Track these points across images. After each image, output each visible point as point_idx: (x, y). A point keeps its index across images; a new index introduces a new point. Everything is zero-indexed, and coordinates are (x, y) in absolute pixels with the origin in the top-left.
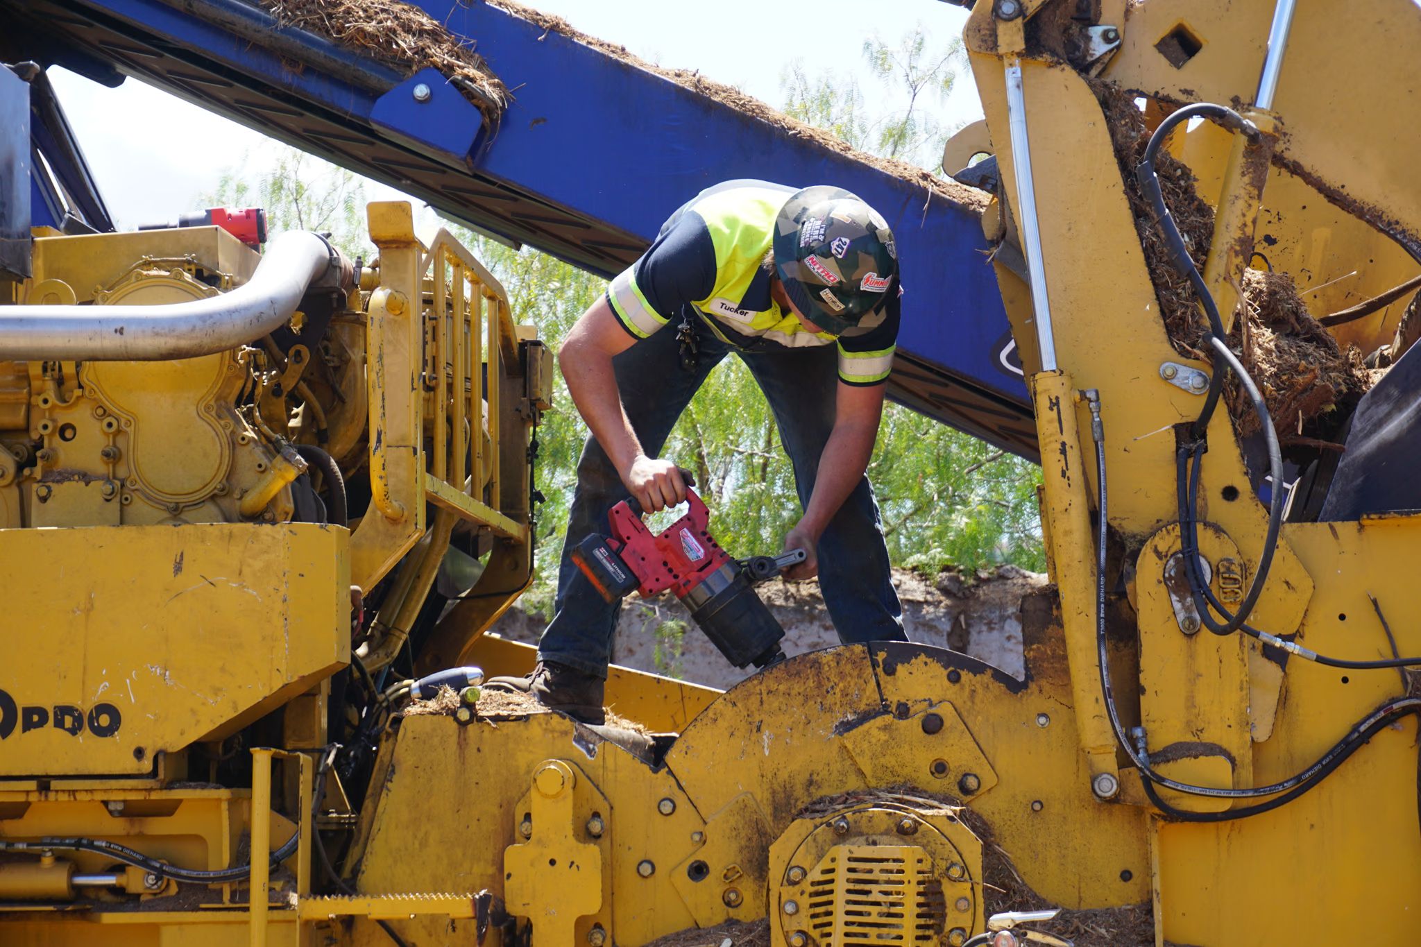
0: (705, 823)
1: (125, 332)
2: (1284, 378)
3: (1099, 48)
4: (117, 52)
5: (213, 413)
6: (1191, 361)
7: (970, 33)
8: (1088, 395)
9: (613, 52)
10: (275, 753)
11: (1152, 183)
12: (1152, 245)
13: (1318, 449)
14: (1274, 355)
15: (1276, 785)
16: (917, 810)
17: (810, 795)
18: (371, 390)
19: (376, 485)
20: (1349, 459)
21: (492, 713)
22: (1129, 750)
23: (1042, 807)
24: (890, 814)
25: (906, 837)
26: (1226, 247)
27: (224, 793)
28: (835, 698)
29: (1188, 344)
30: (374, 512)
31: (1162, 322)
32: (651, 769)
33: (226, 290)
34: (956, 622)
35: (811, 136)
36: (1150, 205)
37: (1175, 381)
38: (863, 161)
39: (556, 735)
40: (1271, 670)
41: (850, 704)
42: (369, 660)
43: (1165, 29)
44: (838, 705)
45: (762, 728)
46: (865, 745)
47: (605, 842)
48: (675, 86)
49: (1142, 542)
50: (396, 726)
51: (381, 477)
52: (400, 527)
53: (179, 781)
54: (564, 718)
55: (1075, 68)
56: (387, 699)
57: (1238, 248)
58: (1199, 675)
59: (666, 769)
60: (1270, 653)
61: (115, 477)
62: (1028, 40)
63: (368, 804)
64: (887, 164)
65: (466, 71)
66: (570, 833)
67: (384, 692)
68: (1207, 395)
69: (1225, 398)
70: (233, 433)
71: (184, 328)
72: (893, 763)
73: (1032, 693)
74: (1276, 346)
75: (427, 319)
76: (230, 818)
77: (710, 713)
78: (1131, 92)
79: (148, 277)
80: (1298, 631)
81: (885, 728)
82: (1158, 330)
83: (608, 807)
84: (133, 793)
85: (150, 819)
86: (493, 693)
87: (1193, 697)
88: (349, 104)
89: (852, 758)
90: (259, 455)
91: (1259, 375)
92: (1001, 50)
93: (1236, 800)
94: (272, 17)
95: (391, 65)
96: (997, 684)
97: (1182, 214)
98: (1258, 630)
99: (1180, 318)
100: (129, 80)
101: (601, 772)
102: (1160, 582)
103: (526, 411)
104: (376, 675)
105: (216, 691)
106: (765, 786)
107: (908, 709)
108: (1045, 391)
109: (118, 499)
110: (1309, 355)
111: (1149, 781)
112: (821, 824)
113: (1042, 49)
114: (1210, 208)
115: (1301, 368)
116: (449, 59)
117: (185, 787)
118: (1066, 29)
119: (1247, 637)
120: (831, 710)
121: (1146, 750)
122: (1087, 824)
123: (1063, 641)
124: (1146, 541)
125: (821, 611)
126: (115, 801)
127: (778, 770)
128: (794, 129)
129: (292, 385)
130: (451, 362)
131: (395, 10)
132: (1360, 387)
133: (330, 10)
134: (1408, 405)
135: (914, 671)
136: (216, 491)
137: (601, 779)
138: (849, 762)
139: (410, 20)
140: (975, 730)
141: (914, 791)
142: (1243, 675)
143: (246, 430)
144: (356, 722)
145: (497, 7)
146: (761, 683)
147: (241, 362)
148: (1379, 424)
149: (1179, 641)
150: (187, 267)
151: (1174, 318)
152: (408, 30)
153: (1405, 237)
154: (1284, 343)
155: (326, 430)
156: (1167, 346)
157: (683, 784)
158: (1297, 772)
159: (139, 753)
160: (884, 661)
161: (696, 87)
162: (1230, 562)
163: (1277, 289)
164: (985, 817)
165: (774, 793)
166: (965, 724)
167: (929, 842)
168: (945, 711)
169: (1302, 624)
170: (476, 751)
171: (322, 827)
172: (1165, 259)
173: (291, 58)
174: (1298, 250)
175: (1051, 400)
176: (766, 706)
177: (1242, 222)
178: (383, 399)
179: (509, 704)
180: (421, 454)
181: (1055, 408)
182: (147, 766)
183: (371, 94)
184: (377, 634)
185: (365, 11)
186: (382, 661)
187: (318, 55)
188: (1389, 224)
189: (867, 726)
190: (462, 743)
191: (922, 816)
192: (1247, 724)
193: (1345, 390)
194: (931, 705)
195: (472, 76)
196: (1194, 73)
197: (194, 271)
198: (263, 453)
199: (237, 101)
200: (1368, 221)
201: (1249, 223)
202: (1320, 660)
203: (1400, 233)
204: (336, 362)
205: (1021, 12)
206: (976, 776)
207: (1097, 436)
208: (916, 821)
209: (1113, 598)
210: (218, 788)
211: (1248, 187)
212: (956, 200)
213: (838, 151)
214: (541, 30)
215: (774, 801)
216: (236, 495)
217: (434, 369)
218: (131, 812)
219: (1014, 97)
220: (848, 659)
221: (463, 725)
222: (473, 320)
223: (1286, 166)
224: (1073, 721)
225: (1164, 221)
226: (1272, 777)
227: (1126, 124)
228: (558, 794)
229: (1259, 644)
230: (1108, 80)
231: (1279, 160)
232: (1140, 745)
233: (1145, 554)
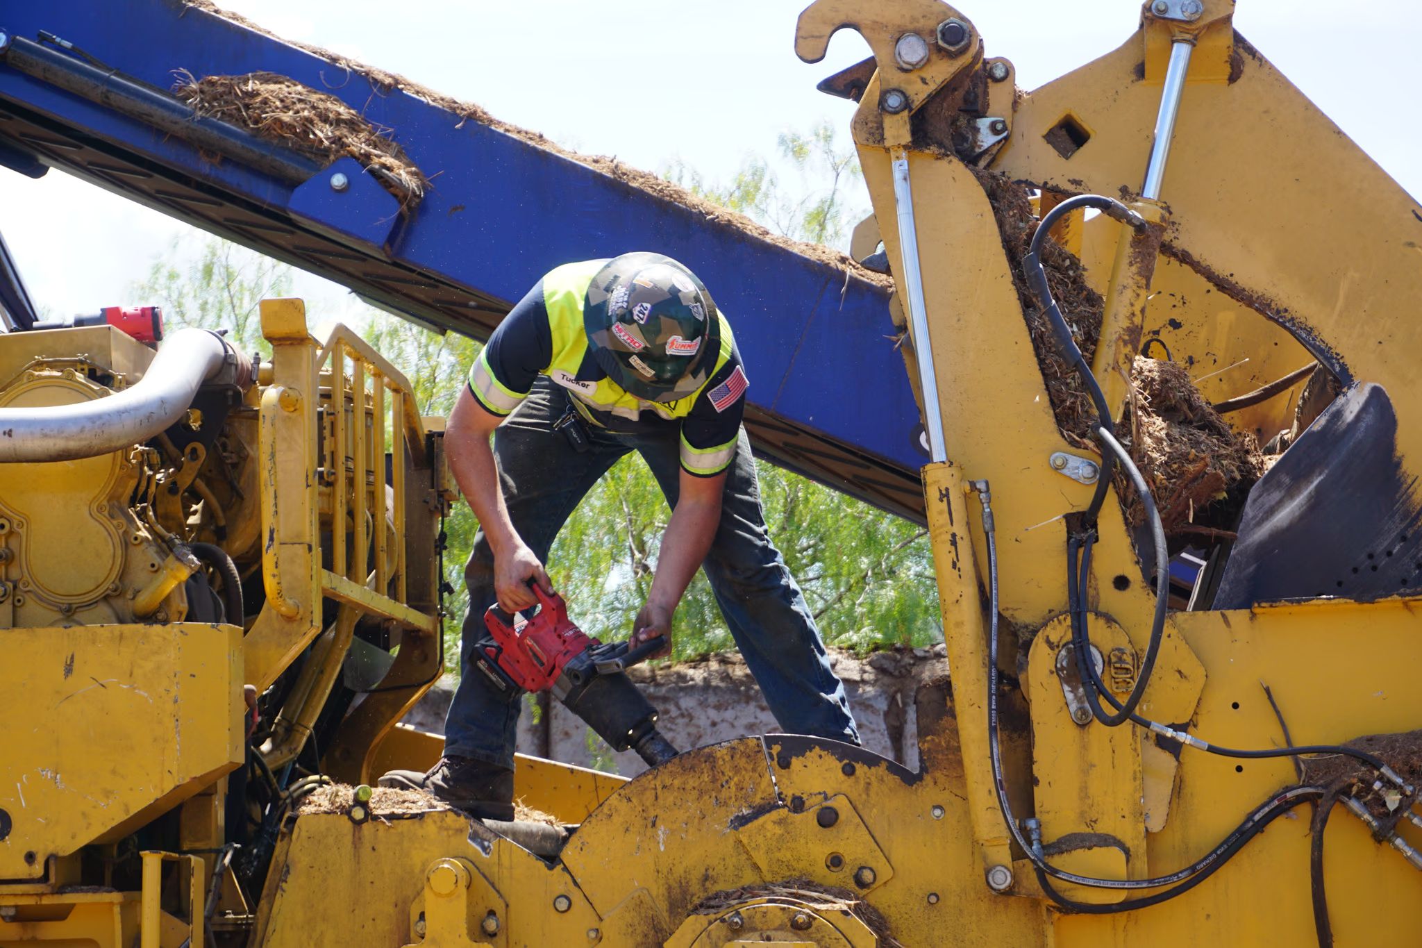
0: (601, 919)
1: (13, 434)
2: (1175, 466)
3: (987, 139)
4: (39, 145)
5: (106, 513)
6: (1081, 451)
7: (858, 126)
8: (978, 486)
9: (531, 139)
10: (165, 856)
11: (1038, 274)
12: (1042, 335)
13: (1210, 536)
14: (1165, 444)
15: (1170, 876)
16: (811, 905)
17: (706, 890)
18: (263, 488)
19: (269, 584)
20: (1241, 547)
21: (387, 812)
22: (1022, 842)
23: (938, 899)
24: (784, 909)
25: (800, 932)
26: (1115, 337)
27: (116, 897)
28: (730, 792)
29: (1078, 435)
30: (269, 610)
31: (1052, 412)
32: (546, 865)
33: (119, 389)
34: (893, 700)
35: (729, 221)
36: (1036, 296)
37: (1065, 471)
38: (781, 245)
39: (451, 832)
40: (1165, 760)
41: (745, 798)
42: (272, 757)
43: (1053, 120)
44: (733, 799)
45: (658, 822)
46: (760, 840)
47: (501, 940)
48: (593, 172)
49: (1035, 632)
50: (289, 826)
51: (274, 576)
52: (295, 625)
53: (70, 885)
54: (459, 815)
55: (962, 160)
56: (290, 795)
57: (1127, 338)
58: (1093, 766)
59: (562, 866)
60: (1163, 742)
61: (7, 579)
62: (914, 133)
63: (263, 903)
64: (805, 248)
65: (383, 160)
66: (464, 931)
67: (288, 789)
68: (1096, 485)
69: (1115, 487)
70: (125, 532)
71: (74, 429)
72: (788, 855)
73: (927, 785)
74: (1167, 435)
75: (325, 415)
76: (123, 922)
77: (605, 809)
78: (1019, 182)
79: (40, 377)
80: (1191, 720)
81: (780, 822)
82: (1047, 420)
83: (503, 905)
84: (25, 898)
85: (44, 923)
86: (389, 790)
87: (1086, 788)
88: (267, 194)
89: (747, 853)
90: (152, 555)
91: (1148, 464)
92: (888, 143)
93: (1131, 891)
94: (189, 109)
95: (308, 155)
96: (892, 776)
97: (1071, 304)
98: (1148, 720)
99: (1069, 408)
100: (52, 171)
101: (496, 869)
102: (1052, 672)
103: (434, 502)
104: (279, 772)
105: (107, 794)
106: (662, 882)
107: (803, 803)
108: (935, 482)
109: (10, 600)
110: (1201, 443)
111: (1044, 873)
112: (716, 920)
113: (929, 141)
114: (1100, 297)
115: (1191, 457)
116: (367, 148)
117: (77, 891)
118: (954, 121)
119: (1139, 728)
120: (726, 804)
121: (1040, 842)
122: (983, 917)
123: (955, 732)
124: (1037, 631)
125: (757, 692)
126: (6, 906)
127: (674, 865)
128: (712, 213)
129: (189, 482)
130: (351, 455)
131: (313, 100)
132: (1255, 474)
133: (247, 101)
134: (1299, 491)
135: (809, 764)
136: (109, 592)
137: (496, 875)
138: (744, 857)
139: (327, 109)
140: (870, 822)
141: (809, 885)
142: (1136, 765)
143: (139, 529)
144: (259, 819)
145: (415, 96)
146: (655, 778)
147: (134, 461)
148: (1272, 511)
149: (1072, 732)
150: (79, 367)
151: (1064, 409)
152: (325, 120)
153: (1294, 325)
154: (1175, 432)
155: (224, 526)
156: (1058, 436)
157: (579, 881)
158: (1193, 862)
159: (30, 858)
160: (778, 754)
161: (614, 173)
162: (1122, 651)
163: (1168, 377)
164: (881, 911)
165: (669, 889)
166: (860, 817)
167: (823, 937)
168: (840, 804)
169: (1196, 713)
170: (370, 849)
171: (218, 929)
172: (1053, 349)
173: (208, 149)
174: (1203, 334)
175: (940, 491)
176: (661, 801)
177: (1130, 309)
178: (276, 497)
179: (404, 802)
180: (318, 551)
181: (945, 499)
182: (38, 870)
183: (291, 184)
184: (281, 730)
185: (282, 101)
186: (286, 757)
187: (234, 145)
188: (1278, 312)
189: (761, 820)
190: (357, 842)
191: (816, 911)
192: (1141, 814)
193: (1239, 477)
194: (826, 798)
195: (389, 165)
196: (1082, 163)
197: (86, 371)
198: (157, 553)
199: (158, 192)
200: (1257, 310)
201: (1138, 313)
202: (1212, 749)
203: (1289, 321)
204: (235, 459)
205: (907, 105)
206: (871, 869)
207: (987, 527)
208: (809, 916)
209: (1006, 688)
210: (111, 892)
211: (1136, 277)
212: (874, 283)
213: (756, 234)
214: (458, 118)
215: (670, 897)
216: (129, 596)
217: (333, 465)
218: (22, 916)
219: (901, 189)
220: (742, 753)
221: (358, 823)
222: (376, 413)
223: (1175, 255)
224: (967, 813)
225: (1051, 312)
226: (1168, 866)
227: (1014, 215)
228: (449, 895)
229: (1152, 735)
230: (997, 171)
231: (1167, 249)
232: (1034, 836)
233: (1037, 644)
